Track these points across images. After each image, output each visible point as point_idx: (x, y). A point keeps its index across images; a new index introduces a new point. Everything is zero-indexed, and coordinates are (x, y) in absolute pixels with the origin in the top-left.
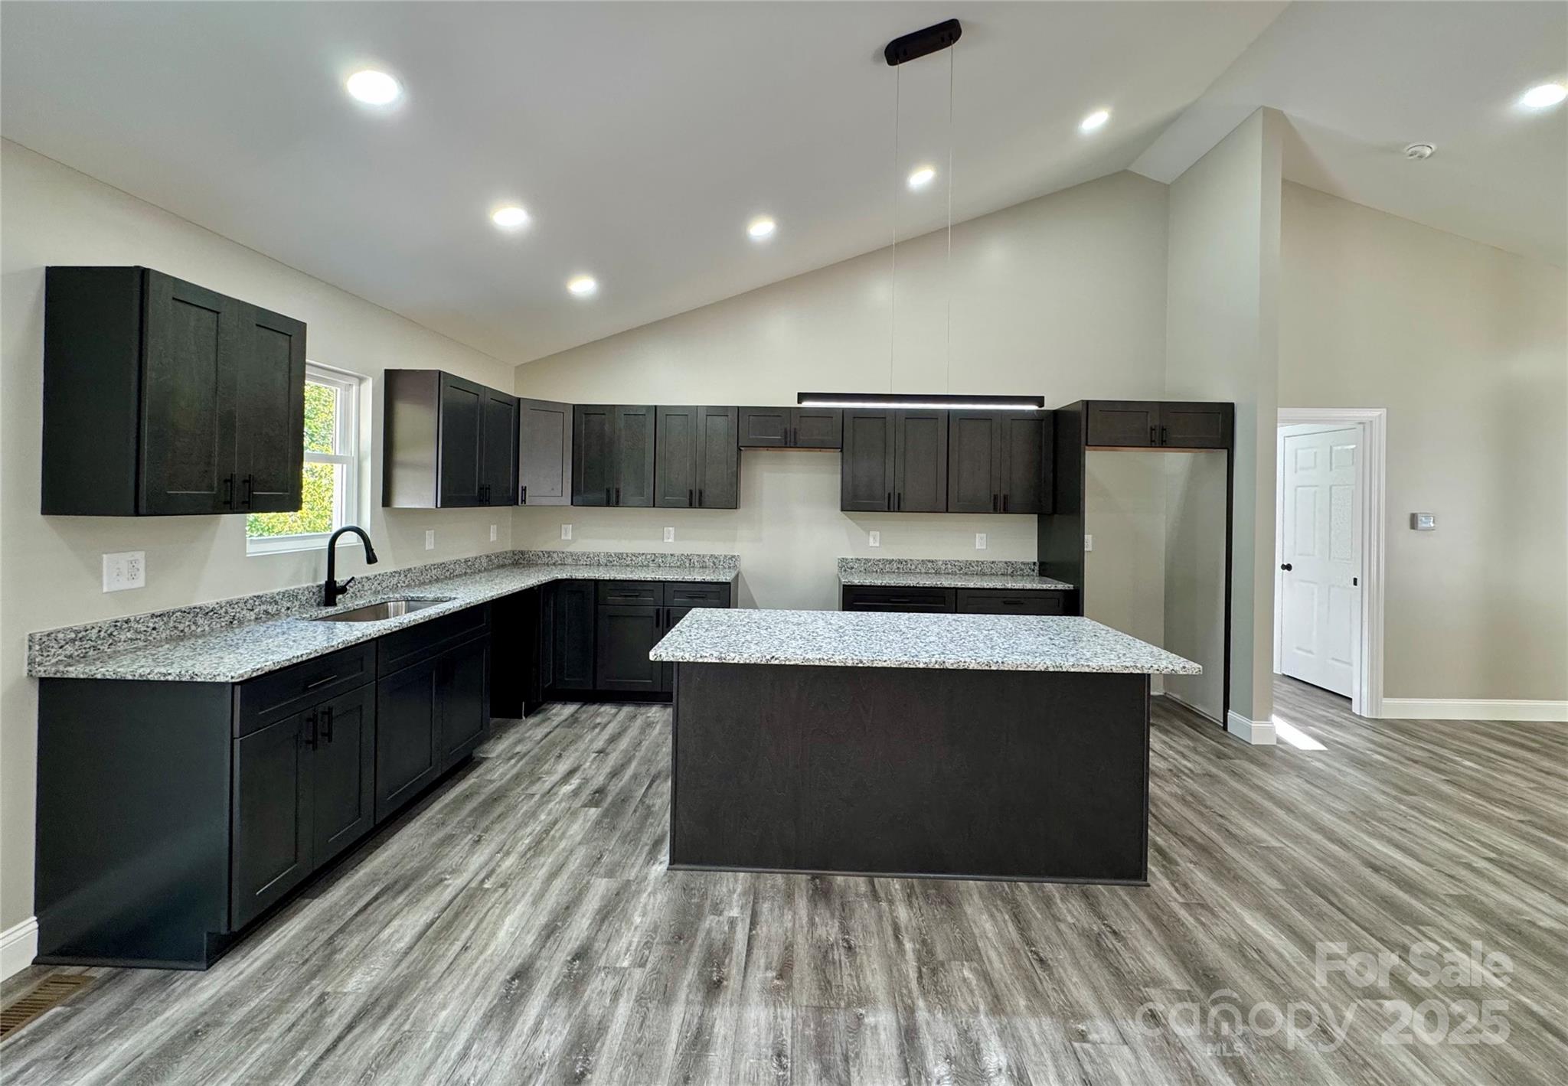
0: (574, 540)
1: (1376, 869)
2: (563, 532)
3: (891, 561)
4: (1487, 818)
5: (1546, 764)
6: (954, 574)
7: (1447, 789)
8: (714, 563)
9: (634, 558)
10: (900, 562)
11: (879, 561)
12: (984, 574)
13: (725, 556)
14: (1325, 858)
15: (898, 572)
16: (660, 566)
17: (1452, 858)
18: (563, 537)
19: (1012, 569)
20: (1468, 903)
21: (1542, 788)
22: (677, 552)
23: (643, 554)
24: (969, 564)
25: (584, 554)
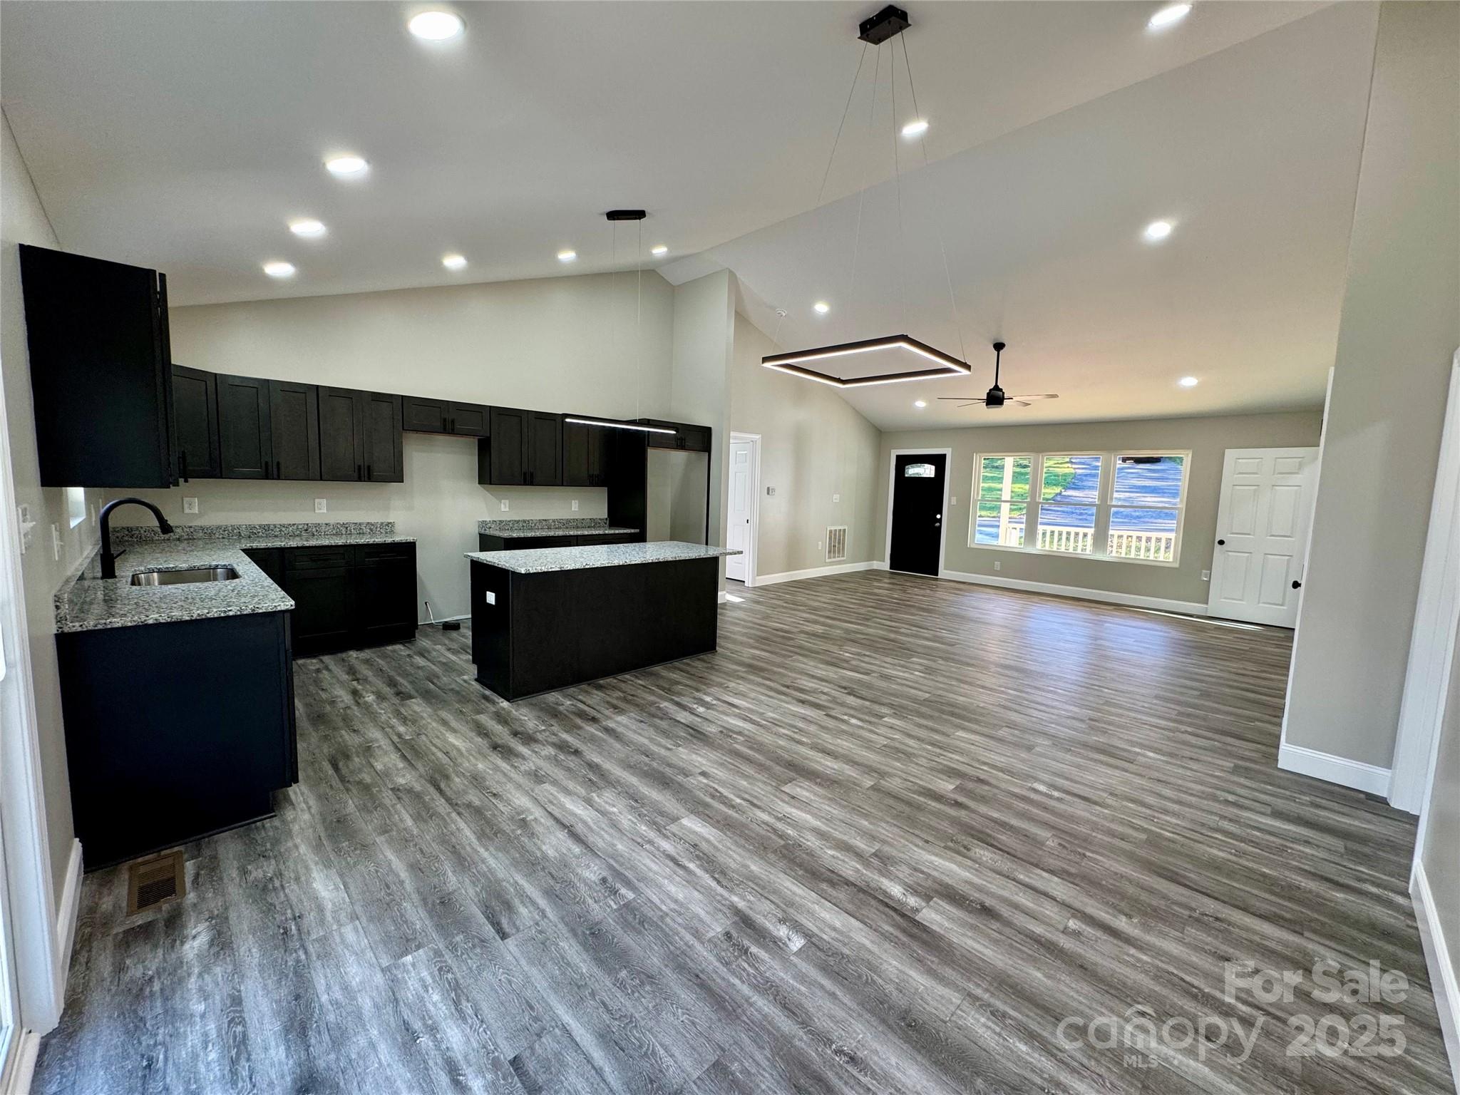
0: (200, 515)
1: (777, 630)
2: (186, 506)
3: (518, 522)
4: (799, 610)
5: (807, 592)
6: (559, 528)
7: (785, 605)
8: (371, 530)
9: (283, 529)
10: (524, 521)
11: (510, 521)
12: (578, 527)
13: (382, 523)
14: (762, 631)
15: (522, 529)
16: (314, 535)
17: (794, 622)
18: (187, 511)
19: (594, 523)
20: (802, 632)
21: (808, 599)
22: (332, 521)
23: (294, 525)
24: (568, 521)
25: (219, 527)
